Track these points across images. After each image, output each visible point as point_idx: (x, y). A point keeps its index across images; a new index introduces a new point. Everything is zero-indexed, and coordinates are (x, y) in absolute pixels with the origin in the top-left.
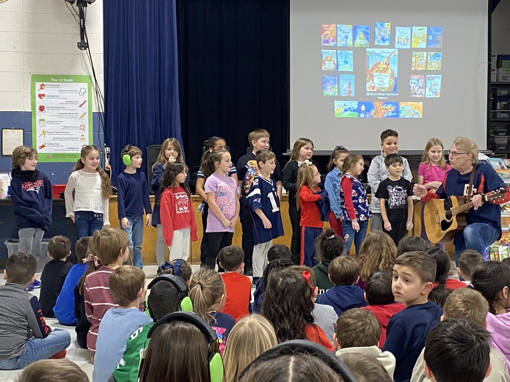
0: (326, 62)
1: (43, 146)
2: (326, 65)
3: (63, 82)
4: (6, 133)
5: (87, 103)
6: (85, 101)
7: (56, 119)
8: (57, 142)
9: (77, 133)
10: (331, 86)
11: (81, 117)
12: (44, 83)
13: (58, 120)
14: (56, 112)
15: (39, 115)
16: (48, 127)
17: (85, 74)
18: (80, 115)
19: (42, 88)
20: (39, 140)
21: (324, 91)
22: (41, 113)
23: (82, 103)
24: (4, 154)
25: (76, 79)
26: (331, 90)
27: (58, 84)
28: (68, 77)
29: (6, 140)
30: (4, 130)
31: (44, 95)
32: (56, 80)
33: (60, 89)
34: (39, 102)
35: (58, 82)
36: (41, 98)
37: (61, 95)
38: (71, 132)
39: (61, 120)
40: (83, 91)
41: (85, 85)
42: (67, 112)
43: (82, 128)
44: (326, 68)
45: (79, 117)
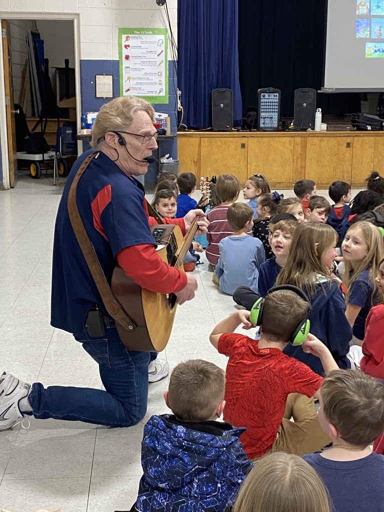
1: (128, 90)
3: (144, 34)
4: (99, 78)
5: (164, 52)
6: (163, 51)
7: (138, 66)
8: (140, 86)
9: (156, 79)
10: (364, 29)
11: (159, 65)
12: (129, 35)
13: (140, 67)
14: (138, 61)
15: (125, 64)
16: (133, 74)
17: (162, 27)
18: (158, 63)
19: (127, 40)
20: (125, 84)
21: (357, 34)
22: (127, 61)
23: (160, 52)
24: (97, 96)
25: (154, 31)
26: (363, 33)
27: (140, 36)
28: (148, 30)
29: (99, 84)
30: (97, 76)
31: (129, 46)
32: (139, 33)
33: (142, 40)
34: (125, 52)
35: (140, 34)
36: (126, 48)
37: (143, 46)
38: (151, 77)
39: (143, 67)
40: (161, 42)
41: (162, 37)
42: (148, 60)
43: (160, 74)
45: (157, 65)
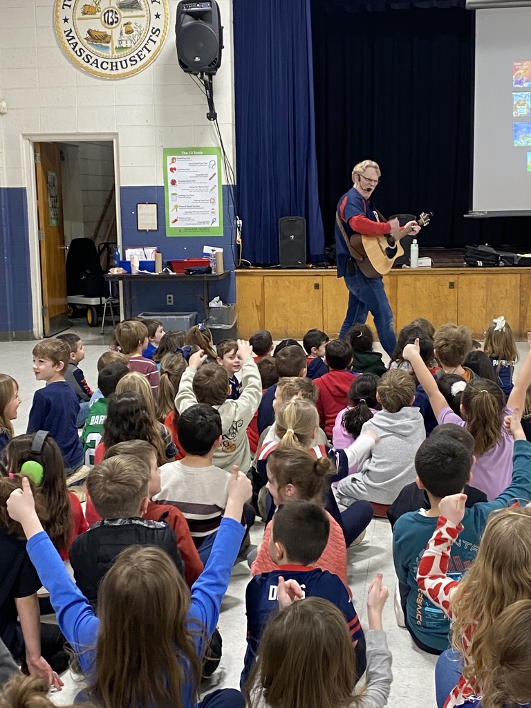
0: (518, 107)
1: (176, 221)
2: (518, 110)
3: (193, 155)
4: (141, 208)
5: (217, 175)
6: (215, 174)
7: (187, 193)
8: (189, 216)
9: (208, 207)
10: (524, 135)
12: (176, 157)
13: (189, 193)
14: (187, 186)
15: (171, 190)
16: (180, 202)
17: (214, 146)
18: (210, 189)
19: (173, 162)
20: (172, 214)
21: (515, 141)
22: (173, 187)
23: (211, 176)
24: (139, 228)
25: (206, 151)
26: (523, 139)
27: (188, 157)
28: (197, 149)
29: (141, 214)
30: (139, 205)
31: (175, 169)
32: (187, 153)
33: (191, 162)
34: (171, 176)
35: (189, 155)
36: (172, 171)
37: (192, 168)
38: (202, 205)
39: (192, 193)
40: (213, 163)
41: (215, 157)
42: (198, 185)
43: (212, 201)
44: (517, 114)
45: (209, 190)
